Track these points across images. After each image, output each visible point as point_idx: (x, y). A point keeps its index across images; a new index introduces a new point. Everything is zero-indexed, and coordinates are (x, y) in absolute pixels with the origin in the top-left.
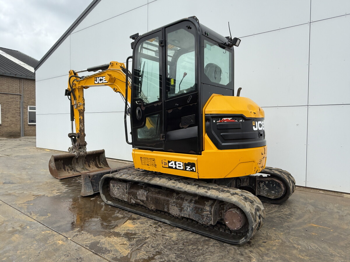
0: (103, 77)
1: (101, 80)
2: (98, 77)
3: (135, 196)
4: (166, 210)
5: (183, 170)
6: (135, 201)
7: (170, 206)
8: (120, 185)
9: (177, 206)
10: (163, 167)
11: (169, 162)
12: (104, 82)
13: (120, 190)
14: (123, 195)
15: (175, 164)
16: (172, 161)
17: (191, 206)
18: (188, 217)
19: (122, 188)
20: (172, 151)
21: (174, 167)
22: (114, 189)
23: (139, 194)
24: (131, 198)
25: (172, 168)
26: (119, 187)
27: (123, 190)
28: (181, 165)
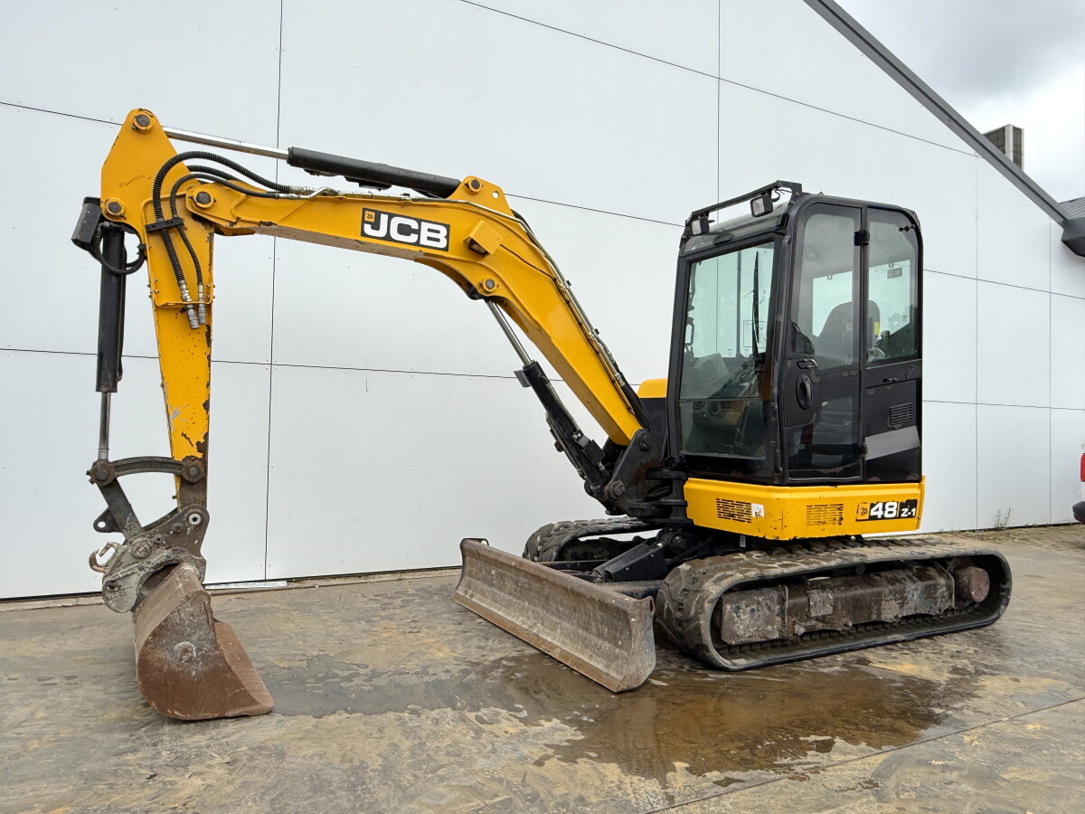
0: (419, 221)
1: (404, 230)
2: (391, 216)
3: (802, 612)
4: (874, 617)
5: (895, 518)
6: (805, 627)
7: (883, 603)
8: (760, 599)
9: (895, 600)
10: (857, 520)
11: (872, 506)
12: (421, 243)
13: (756, 614)
14: (767, 624)
15: (884, 509)
16: (878, 502)
17: (919, 588)
18: (913, 612)
19: (767, 604)
20: (878, 480)
21: (879, 517)
22: (739, 617)
23: (815, 603)
24: (794, 623)
25: (875, 518)
26: (755, 607)
27: (769, 608)
28: (894, 509)
